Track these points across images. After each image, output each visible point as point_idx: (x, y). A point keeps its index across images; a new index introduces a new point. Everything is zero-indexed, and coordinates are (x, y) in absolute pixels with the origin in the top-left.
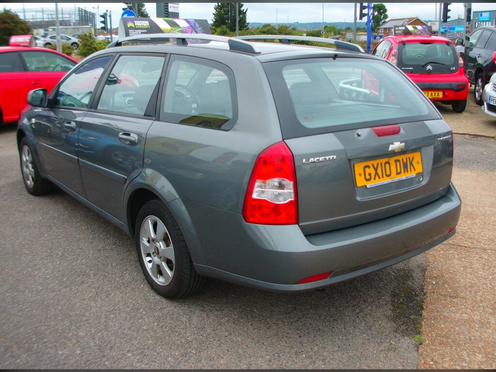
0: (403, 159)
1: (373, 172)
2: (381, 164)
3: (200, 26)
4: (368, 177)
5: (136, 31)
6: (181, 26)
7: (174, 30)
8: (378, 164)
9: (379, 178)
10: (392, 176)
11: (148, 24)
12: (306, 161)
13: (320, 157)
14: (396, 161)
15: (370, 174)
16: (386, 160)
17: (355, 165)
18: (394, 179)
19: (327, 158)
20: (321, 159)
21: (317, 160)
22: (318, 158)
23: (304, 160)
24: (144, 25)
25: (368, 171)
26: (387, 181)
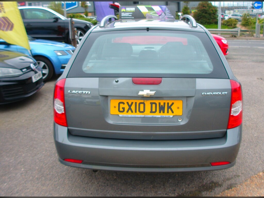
0: (160, 103)
1: (127, 107)
2: (136, 103)
3: (169, 10)
4: (121, 110)
5: (126, 13)
6: (155, 10)
7: (150, 13)
8: (132, 103)
9: (132, 112)
10: (145, 113)
11: (134, 10)
12: (70, 92)
13: (79, 91)
14: (152, 104)
15: (124, 108)
16: (142, 101)
17: (111, 100)
18: (146, 115)
19: (84, 92)
20: (80, 92)
21: (77, 92)
22: (78, 91)
23: (69, 91)
24: (132, 10)
25: (122, 105)
26: (140, 115)
